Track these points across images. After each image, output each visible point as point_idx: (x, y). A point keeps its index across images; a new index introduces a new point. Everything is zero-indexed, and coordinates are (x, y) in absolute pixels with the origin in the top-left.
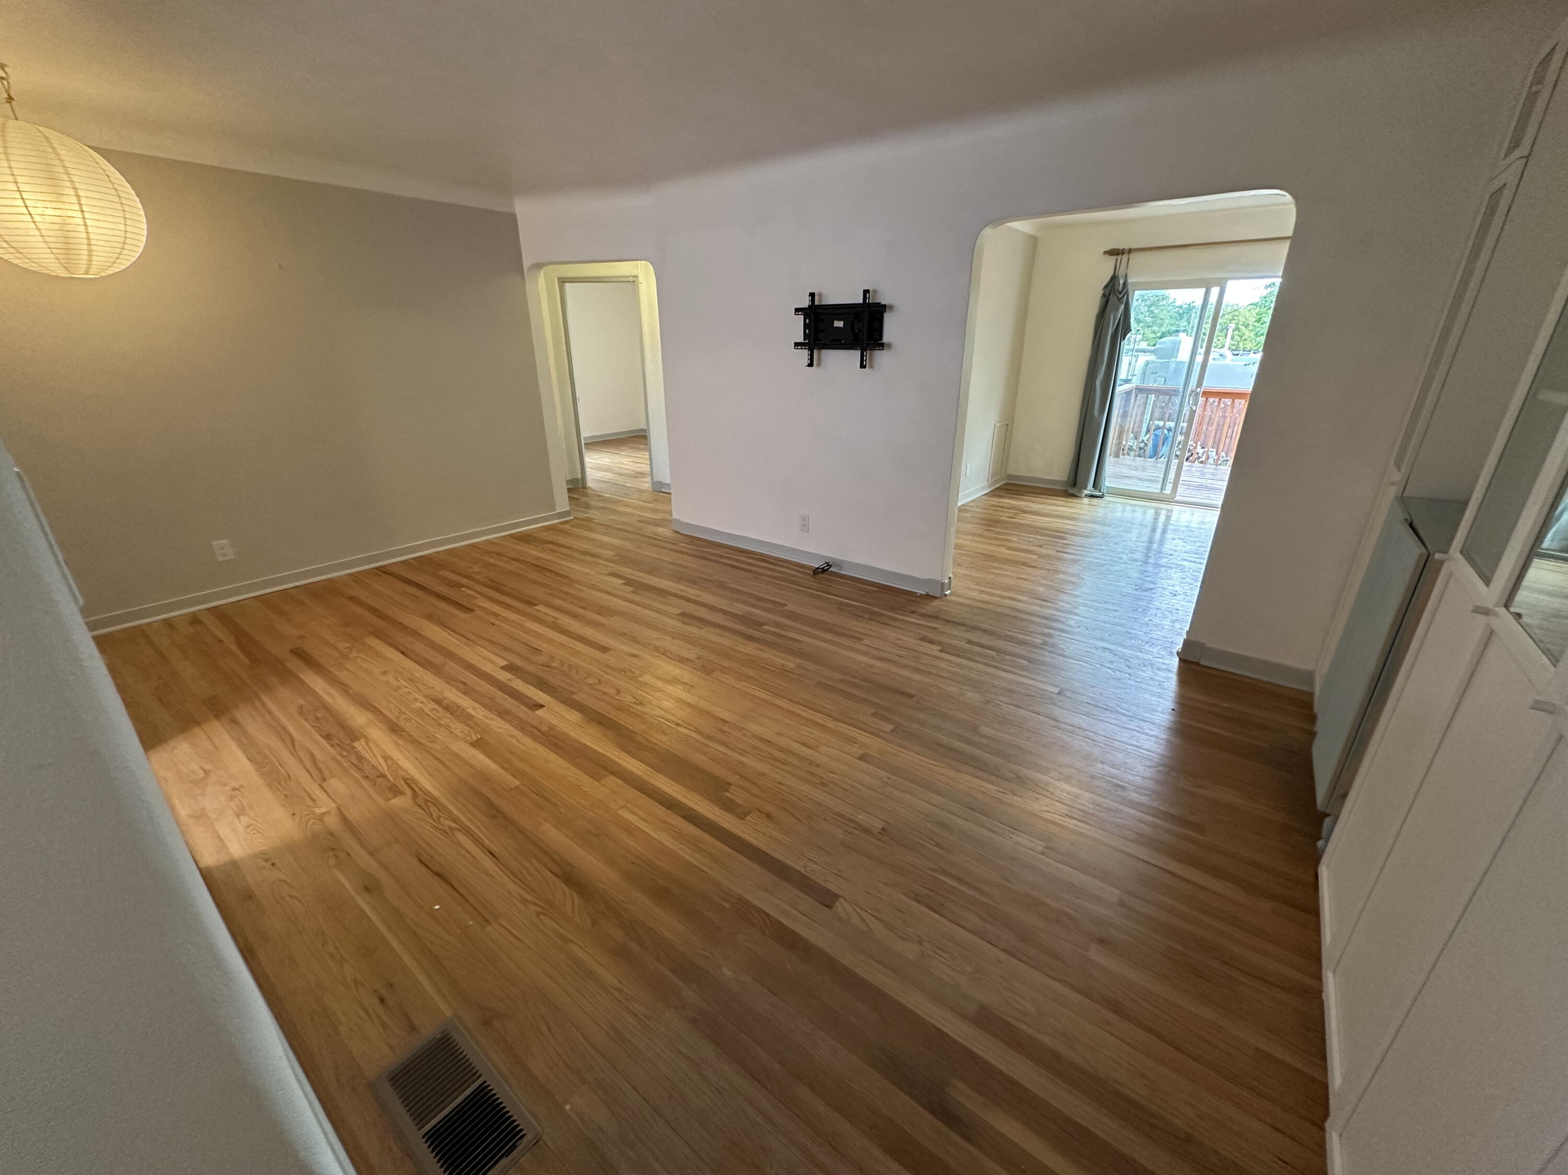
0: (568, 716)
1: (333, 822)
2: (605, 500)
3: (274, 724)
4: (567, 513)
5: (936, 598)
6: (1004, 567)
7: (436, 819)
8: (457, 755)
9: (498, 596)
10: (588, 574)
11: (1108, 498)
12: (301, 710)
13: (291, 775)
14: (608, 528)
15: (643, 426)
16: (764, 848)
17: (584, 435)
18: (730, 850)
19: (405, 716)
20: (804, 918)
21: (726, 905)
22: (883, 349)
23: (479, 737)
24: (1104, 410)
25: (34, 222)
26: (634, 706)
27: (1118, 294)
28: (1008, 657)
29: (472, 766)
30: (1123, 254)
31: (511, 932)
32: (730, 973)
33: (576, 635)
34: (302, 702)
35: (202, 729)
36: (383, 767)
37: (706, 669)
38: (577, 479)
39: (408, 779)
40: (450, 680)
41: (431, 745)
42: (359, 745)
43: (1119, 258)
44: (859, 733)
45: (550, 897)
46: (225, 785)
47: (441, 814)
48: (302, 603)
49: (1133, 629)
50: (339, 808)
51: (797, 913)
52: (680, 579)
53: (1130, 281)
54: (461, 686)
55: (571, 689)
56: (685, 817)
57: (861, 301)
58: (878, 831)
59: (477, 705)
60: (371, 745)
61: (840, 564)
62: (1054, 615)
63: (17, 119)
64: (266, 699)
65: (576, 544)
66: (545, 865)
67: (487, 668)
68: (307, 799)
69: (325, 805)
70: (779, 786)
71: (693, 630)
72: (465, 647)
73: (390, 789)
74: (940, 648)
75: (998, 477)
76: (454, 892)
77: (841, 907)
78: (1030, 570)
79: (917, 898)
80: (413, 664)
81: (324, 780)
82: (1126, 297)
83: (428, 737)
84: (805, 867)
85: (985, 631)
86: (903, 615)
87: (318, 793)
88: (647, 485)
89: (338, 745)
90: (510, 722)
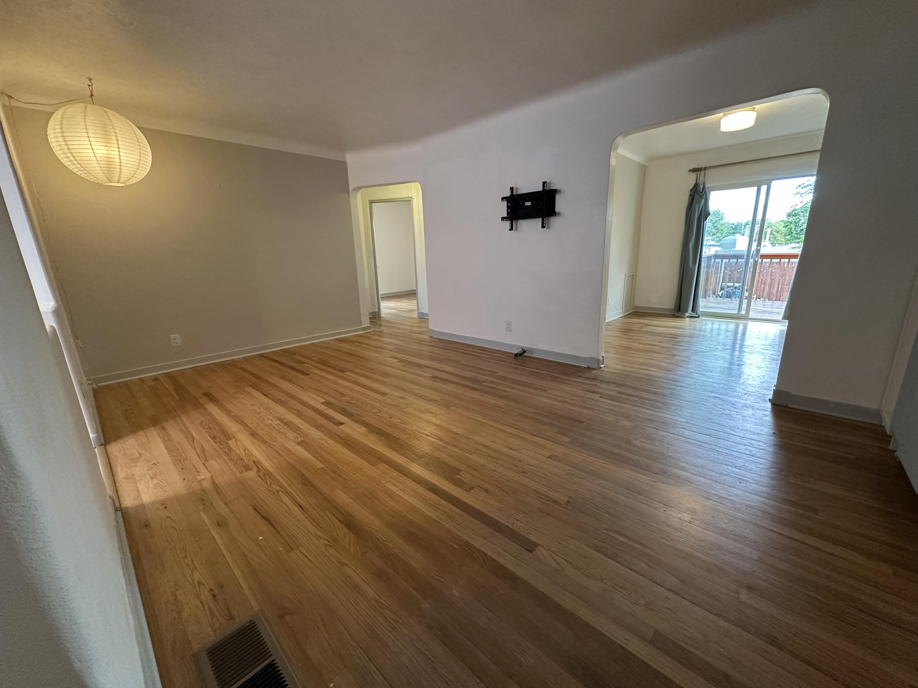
0: (359, 430)
1: (207, 484)
2: (392, 323)
3: (185, 430)
4: (368, 328)
5: (595, 369)
6: (638, 353)
7: (269, 484)
8: (287, 449)
9: (324, 367)
10: (377, 357)
11: (702, 318)
12: (202, 423)
13: (188, 457)
14: (390, 335)
15: (415, 289)
16: (485, 511)
17: (381, 292)
18: (459, 511)
19: (260, 428)
20: (512, 558)
21: (457, 547)
22: (555, 216)
23: (302, 439)
24: (696, 263)
25: (94, 153)
26: (400, 425)
27: (700, 193)
28: (646, 401)
29: (296, 456)
30: (701, 170)
31: (306, 556)
32: (458, 594)
33: (367, 386)
34: (203, 419)
35: (145, 433)
36: (242, 454)
37: (447, 406)
38: (375, 312)
39: (256, 461)
40: (289, 408)
41: (273, 443)
42: (231, 443)
43: (699, 173)
44: (548, 443)
45: (335, 534)
46: (149, 461)
47: (273, 482)
48: (215, 371)
49: (733, 386)
50: (212, 477)
51: (508, 555)
52: (432, 359)
53: (707, 186)
54: (296, 412)
55: (362, 415)
56: (429, 489)
57: (541, 190)
58: (565, 503)
59: (304, 423)
60: (238, 442)
61: (531, 350)
62: (676, 378)
63: (93, 104)
64: (184, 418)
65: (372, 343)
66: (334, 514)
67: (313, 403)
68: (194, 470)
69: (204, 475)
70: (494, 473)
71: (439, 385)
72: (302, 393)
73: (244, 467)
74: (599, 396)
75: (629, 308)
76: (272, 529)
77: (540, 552)
78: (656, 355)
79: (597, 549)
80: (270, 401)
81: (206, 460)
82: (705, 195)
83: (272, 439)
84: (513, 524)
85: (630, 387)
86: (573, 378)
87: (202, 468)
88: (415, 315)
89: (218, 442)
90: (322, 432)
